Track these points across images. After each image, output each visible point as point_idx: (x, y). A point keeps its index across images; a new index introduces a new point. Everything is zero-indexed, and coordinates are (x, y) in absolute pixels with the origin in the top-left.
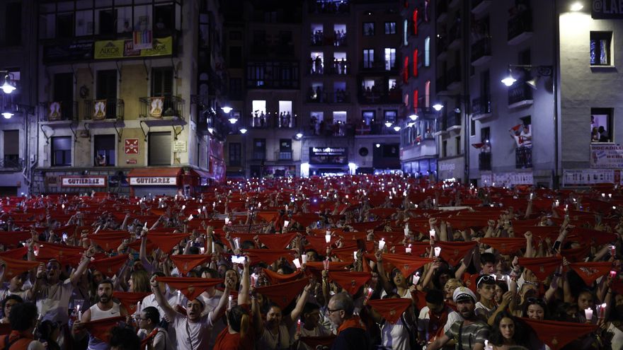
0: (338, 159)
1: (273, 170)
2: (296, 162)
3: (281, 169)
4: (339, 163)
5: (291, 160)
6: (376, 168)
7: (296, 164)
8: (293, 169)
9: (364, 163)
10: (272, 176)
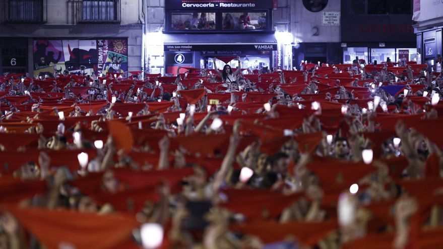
0: (247, 21)
1: (66, 50)
2: (130, 26)
3: (87, 46)
4: (248, 32)
5: (115, 22)
6: (351, 45)
7: (130, 34)
8: (119, 48)
9: (317, 31)
10: (61, 67)
